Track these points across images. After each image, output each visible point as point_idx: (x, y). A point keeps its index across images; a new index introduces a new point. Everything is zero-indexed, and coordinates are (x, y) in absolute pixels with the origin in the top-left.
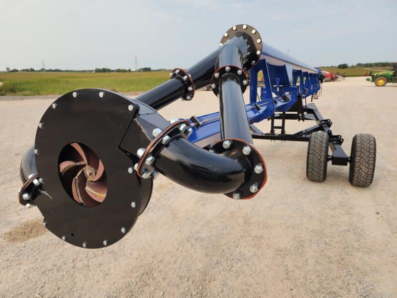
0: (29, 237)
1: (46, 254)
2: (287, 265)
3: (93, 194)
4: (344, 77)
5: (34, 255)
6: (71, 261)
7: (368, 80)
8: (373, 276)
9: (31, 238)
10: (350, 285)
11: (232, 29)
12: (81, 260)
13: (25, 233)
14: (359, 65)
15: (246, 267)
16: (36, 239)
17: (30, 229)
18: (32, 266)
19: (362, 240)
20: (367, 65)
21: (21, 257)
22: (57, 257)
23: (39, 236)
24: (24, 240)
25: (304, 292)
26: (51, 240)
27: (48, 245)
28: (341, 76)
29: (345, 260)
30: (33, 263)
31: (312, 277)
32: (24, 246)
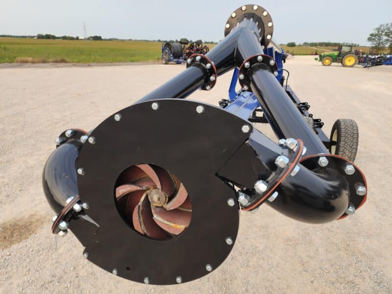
0: (11, 243)
1: (39, 262)
2: (300, 256)
3: (166, 224)
4: (293, 55)
5: (25, 264)
6: (72, 268)
7: (316, 59)
8: (380, 261)
9: (14, 243)
10: (363, 272)
11: (241, 8)
12: (83, 267)
13: (5, 238)
14: (306, 44)
15: (262, 261)
16: (21, 245)
17: (9, 232)
18: (25, 278)
19: (359, 224)
20: (313, 45)
21: (9, 269)
22: (53, 265)
23: (24, 241)
24: (6, 247)
25: (324, 284)
26: (40, 244)
27: (38, 251)
28: (291, 54)
29: (350, 246)
30: (26, 275)
31: (327, 266)
32: (8, 254)
